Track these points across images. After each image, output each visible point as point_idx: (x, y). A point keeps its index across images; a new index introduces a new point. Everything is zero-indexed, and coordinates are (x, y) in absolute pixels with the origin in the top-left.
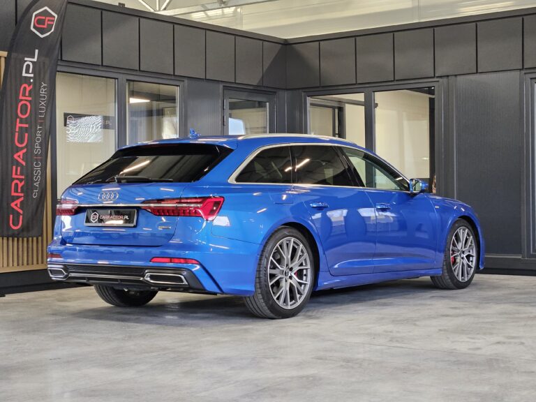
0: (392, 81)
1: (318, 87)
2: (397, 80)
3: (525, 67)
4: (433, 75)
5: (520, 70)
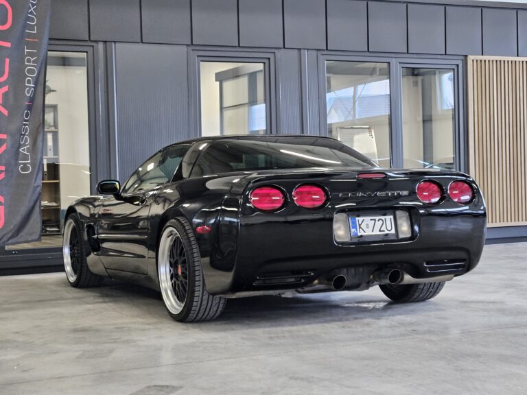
4: (87, 39)
5: (187, 45)
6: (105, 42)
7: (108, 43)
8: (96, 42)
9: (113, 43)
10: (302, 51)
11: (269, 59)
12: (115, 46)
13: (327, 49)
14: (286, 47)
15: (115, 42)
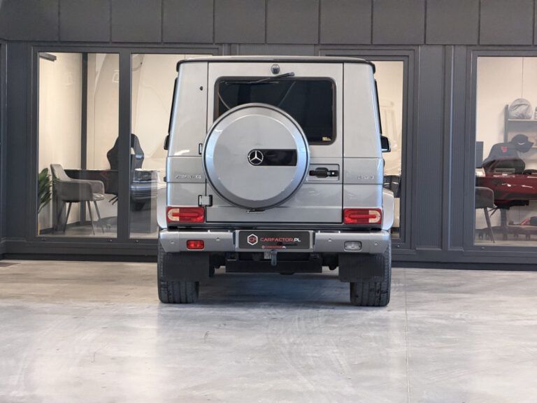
0: (158, 43)
1: (56, 42)
2: (166, 43)
3: (321, 42)
4: (212, 42)
5: (315, 45)
6: (230, 44)
7: (232, 46)
8: (221, 44)
9: (238, 46)
10: (447, 47)
11: (408, 56)
12: (240, 49)
13: (479, 44)
14: (427, 43)
15: (240, 44)
